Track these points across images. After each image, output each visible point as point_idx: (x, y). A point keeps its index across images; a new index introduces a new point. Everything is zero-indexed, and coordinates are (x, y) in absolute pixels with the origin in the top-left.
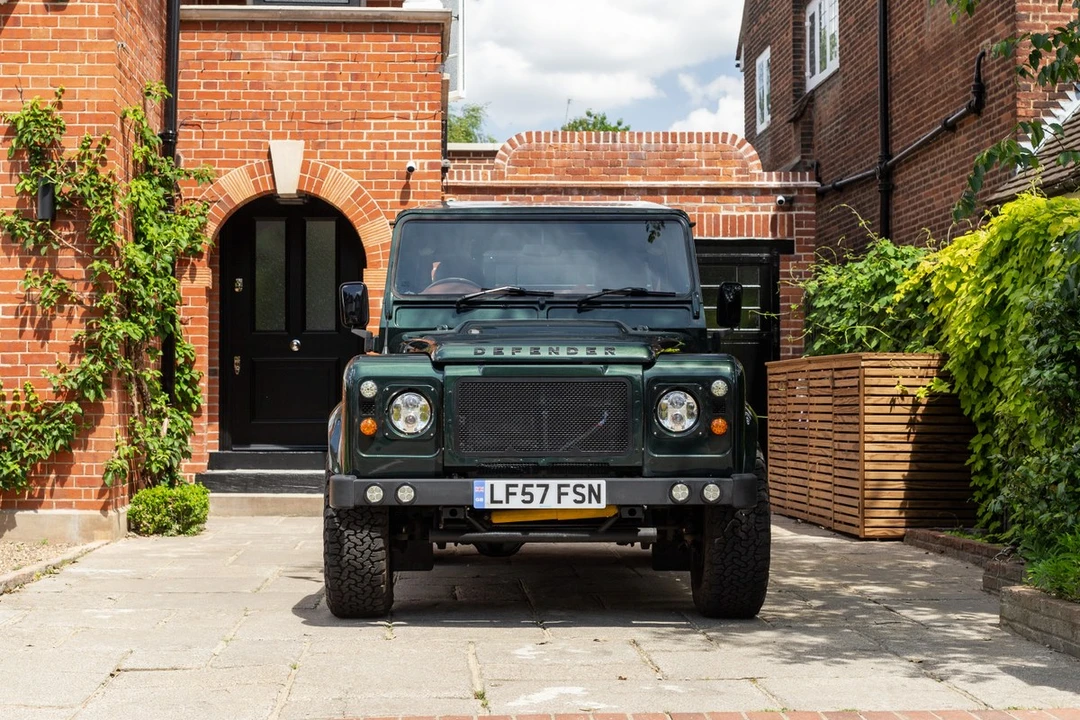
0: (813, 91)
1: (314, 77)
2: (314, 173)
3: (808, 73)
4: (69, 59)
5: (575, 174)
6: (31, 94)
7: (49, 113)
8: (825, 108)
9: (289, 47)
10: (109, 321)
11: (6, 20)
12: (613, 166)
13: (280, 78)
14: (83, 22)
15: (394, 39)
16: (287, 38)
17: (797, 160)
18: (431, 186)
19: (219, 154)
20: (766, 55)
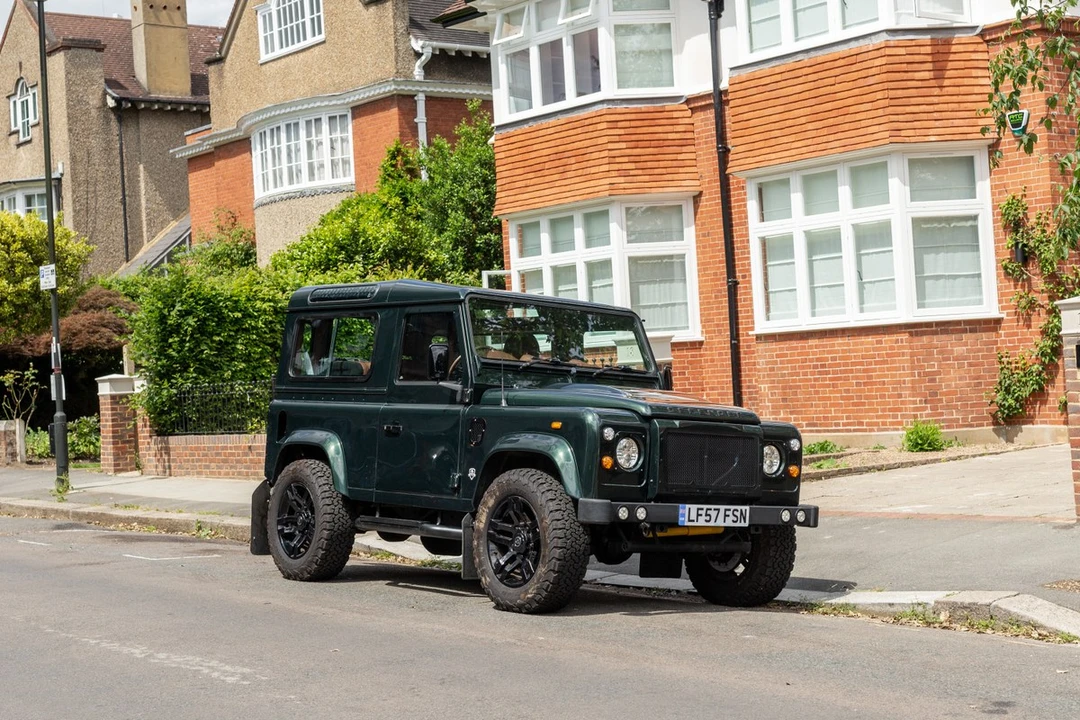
4: (1027, 168)
6: (1012, 191)
7: (1020, 200)
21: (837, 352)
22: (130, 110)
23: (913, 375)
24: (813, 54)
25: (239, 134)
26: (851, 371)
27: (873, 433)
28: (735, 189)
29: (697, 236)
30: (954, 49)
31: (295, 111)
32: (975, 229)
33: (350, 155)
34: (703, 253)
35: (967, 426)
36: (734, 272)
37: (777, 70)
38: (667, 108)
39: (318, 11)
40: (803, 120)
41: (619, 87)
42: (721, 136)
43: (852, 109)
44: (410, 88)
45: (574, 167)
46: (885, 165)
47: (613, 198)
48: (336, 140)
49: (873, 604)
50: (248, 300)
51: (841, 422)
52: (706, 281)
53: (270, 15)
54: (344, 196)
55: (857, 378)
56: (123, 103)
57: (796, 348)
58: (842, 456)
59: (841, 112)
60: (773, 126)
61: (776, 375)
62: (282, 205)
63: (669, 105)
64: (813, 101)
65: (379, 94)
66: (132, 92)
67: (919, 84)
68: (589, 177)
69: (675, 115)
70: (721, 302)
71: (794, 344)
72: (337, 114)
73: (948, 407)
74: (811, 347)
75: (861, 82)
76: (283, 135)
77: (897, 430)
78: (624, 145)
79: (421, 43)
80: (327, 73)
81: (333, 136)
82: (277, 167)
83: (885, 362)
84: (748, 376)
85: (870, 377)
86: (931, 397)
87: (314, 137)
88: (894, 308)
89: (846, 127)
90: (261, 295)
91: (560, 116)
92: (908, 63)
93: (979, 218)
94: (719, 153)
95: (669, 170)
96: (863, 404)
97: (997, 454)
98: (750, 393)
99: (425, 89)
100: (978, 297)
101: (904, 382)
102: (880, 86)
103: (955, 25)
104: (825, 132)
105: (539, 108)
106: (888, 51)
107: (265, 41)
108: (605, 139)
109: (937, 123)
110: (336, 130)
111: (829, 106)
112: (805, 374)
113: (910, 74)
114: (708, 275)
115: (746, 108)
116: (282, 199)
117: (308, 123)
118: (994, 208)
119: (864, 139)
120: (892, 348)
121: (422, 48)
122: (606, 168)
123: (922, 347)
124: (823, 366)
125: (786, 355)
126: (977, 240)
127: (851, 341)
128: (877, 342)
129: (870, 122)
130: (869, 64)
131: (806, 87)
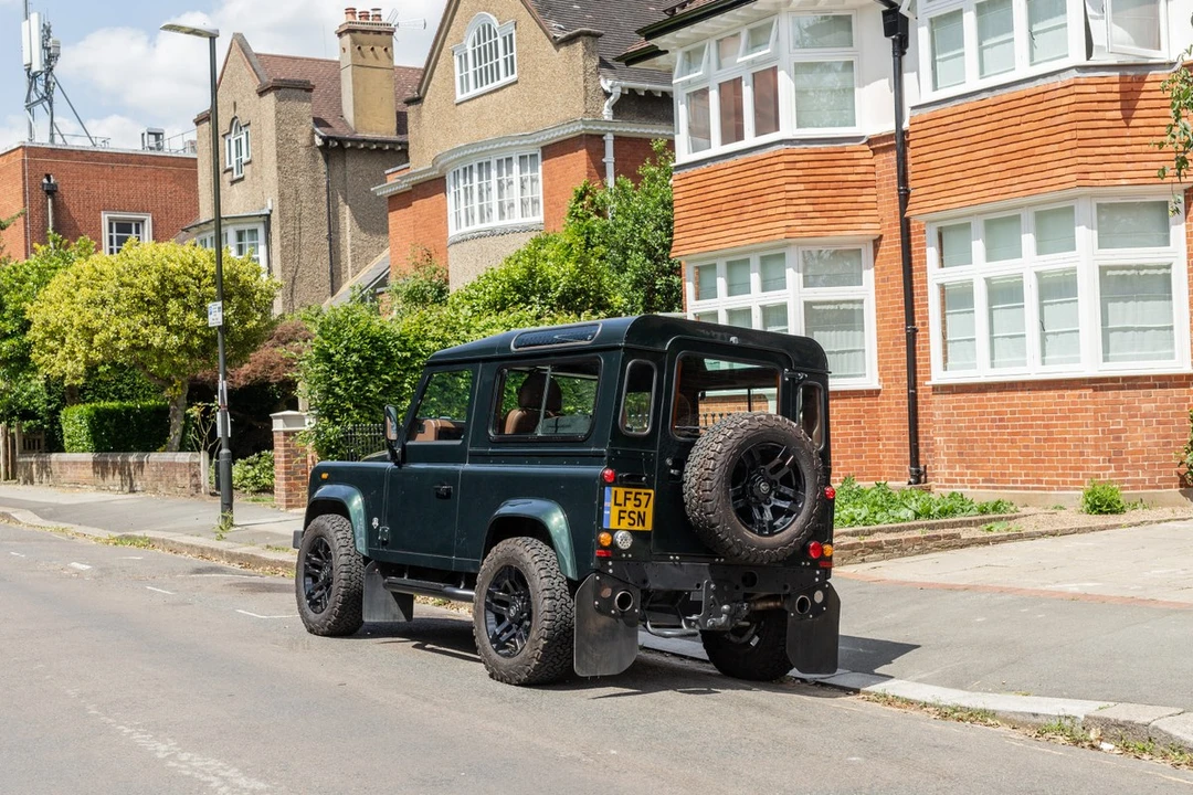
21: (1016, 405)
22: (336, 149)
23: (1096, 432)
24: (998, 92)
25: (435, 173)
26: (1031, 426)
27: (1052, 492)
28: (916, 233)
29: (876, 281)
30: (1147, 86)
31: (486, 151)
32: (1167, 279)
33: (540, 195)
34: (882, 299)
35: (1154, 488)
36: (913, 319)
37: (960, 109)
38: (848, 149)
39: (512, 51)
40: (986, 162)
41: (799, 126)
42: (903, 179)
43: (1037, 151)
44: (599, 128)
45: (751, 209)
46: (1071, 210)
47: (790, 240)
48: (526, 180)
49: (1015, 713)
50: (417, 339)
51: (1019, 479)
52: (884, 327)
53: (466, 55)
54: (533, 235)
55: (1037, 433)
56: (331, 143)
57: (974, 401)
58: (1016, 518)
59: (1026, 153)
60: (956, 168)
61: (952, 428)
62: (473, 244)
63: (849, 146)
64: (996, 142)
65: (568, 134)
66: (338, 131)
67: (1111, 124)
68: (765, 219)
69: (856, 155)
70: (899, 350)
71: (972, 396)
72: (528, 154)
73: (1133, 467)
74: (989, 400)
75: (1049, 122)
76: (475, 176)
77: (1077, 489)
78: (802, 187)
79: (610, 82)
80: (519, 113)
81: (524, 175)
82: (469, 206)
83: (1068, 418)
84: (925, 426)
85: (1050, 433)
86: (1117, 457)
87: (504, 176)
88: (1078, 360)
89: (1031, 169)
90: (430, 335)
91: (738, 157)
92: (1099, 102)
93: (1173, 267)
94: (900, 195)
95: (849, 213)
96: (1043, 461)
97: (1184, 520)
98: (927, 445)
99: (614, 129)
100: (1169, 351)
101: (1087, 440)
102: (1068, 127)
103: (1151, 61)
104: (1009, 174)
105: (717, 148)
106: (1078, 89)
107: (459, 81)
108: (783, 181)
109: (1130, 166)
110: (526, 171)
111: (1015, 147)
112: (983, 428)
113: (1099, 113)
114: (887, 321)
115: (927, 149)
116: (473, 238)
117: (500, 162)
118: (1189, 257)
119: (1050, 182)
120: (1074, 403)
121: (611, 87)
122: (783, 210)
123: (1107, 403)
124: (1001, 420)
125: (963, 408)
126: (1170, 292)
127: (1032, 394)
128: (1060, 397)
129: (1056, 164)
130: (1057, 102)
131: (990, 127)
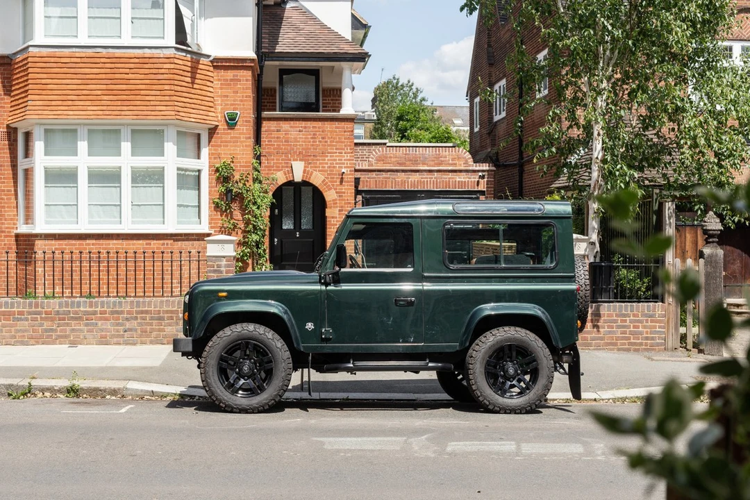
0: (496, 122)
1: (308, 138)
2: (308, 174)
3: (494, 114)
4: (236, 146)
5: (400, 164)
6: (224, 158)
7: (229, 164)
8: (501, 130)
9: (298, 127)
10: (251, 235)
11: (214, 133)
12: (415, 162)
13: (295, 138)
14: (240, 134)
15: (337, 124)
16: (298, 123)
17: (489, 150)
18: (350, 178)
19: (273, 167)
20: (477, 100)
21: (112, 248)
24: (111, 50)
32: (199, 178)
37: (77, 55)
40: (99, 92)
43: (142, 92)
46: (162, 131)
57: (75, 245)
59: (133, 92)
60: (71, 92)
64: (110, 82)
67: (187, 85)
75: (152, 77)
88: (163, 223)
89: (138, 103)
92: (183, 71)
93: (202, 171)
100: (196, 220)
102: (168, 82)
104: (119, 103)
106: (176, 61)
109: (194, 111)
111: (124, 87)
113: (183, 77)
115: (45, 76)
118: (210, 167)
119: (153, 113)
126: (200, 185)
127: (125, 242)
128: (147, 244)
129: (158, 103)
130: (160, 66)
131: (103, 71)
